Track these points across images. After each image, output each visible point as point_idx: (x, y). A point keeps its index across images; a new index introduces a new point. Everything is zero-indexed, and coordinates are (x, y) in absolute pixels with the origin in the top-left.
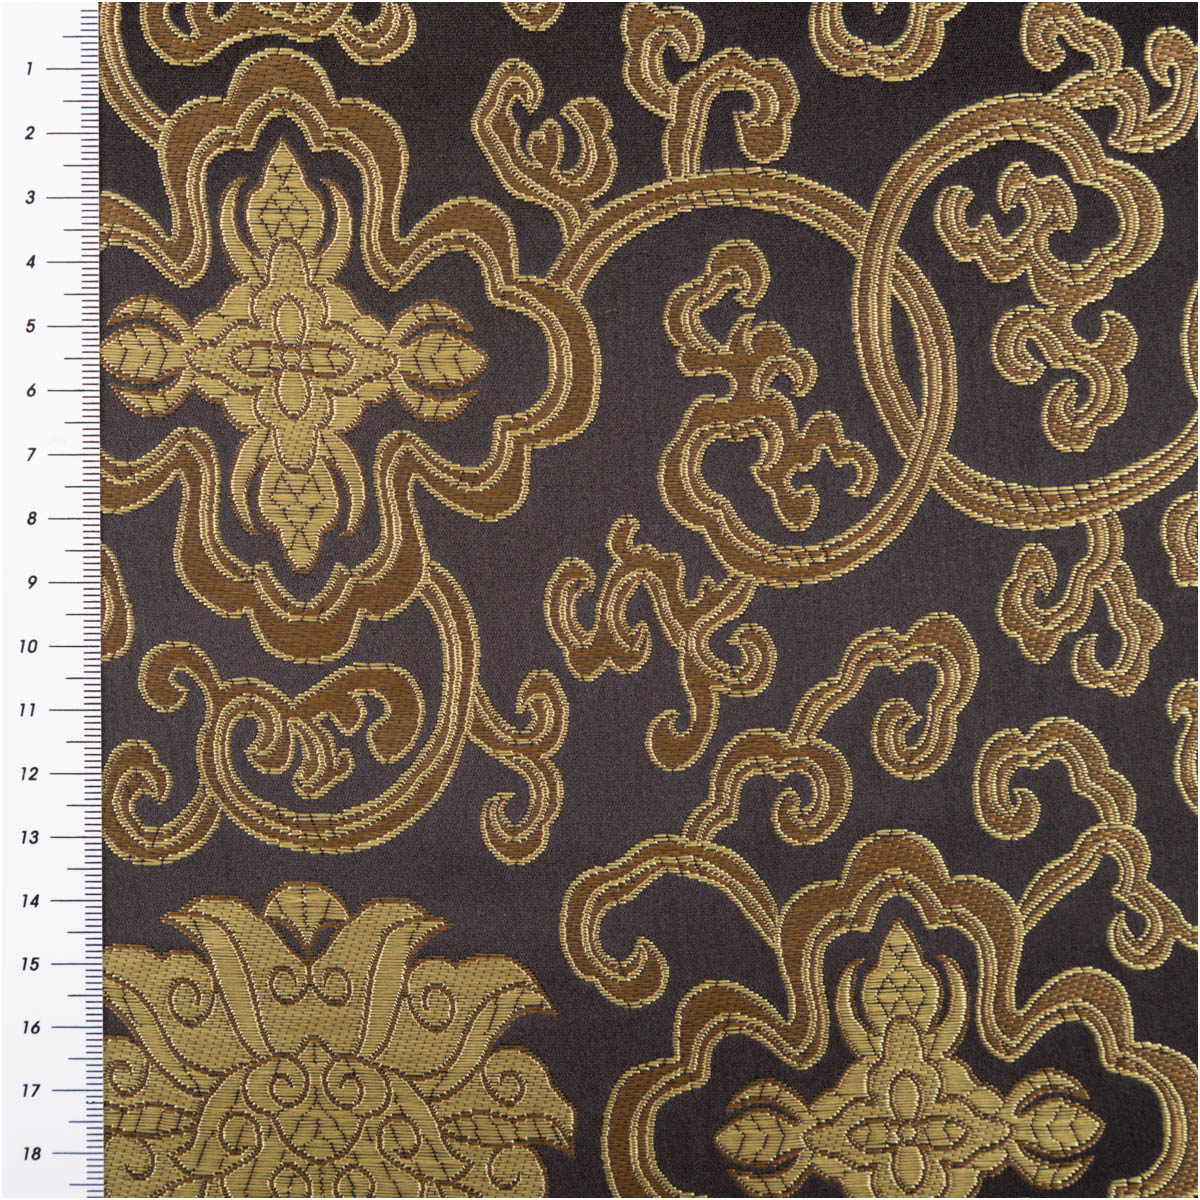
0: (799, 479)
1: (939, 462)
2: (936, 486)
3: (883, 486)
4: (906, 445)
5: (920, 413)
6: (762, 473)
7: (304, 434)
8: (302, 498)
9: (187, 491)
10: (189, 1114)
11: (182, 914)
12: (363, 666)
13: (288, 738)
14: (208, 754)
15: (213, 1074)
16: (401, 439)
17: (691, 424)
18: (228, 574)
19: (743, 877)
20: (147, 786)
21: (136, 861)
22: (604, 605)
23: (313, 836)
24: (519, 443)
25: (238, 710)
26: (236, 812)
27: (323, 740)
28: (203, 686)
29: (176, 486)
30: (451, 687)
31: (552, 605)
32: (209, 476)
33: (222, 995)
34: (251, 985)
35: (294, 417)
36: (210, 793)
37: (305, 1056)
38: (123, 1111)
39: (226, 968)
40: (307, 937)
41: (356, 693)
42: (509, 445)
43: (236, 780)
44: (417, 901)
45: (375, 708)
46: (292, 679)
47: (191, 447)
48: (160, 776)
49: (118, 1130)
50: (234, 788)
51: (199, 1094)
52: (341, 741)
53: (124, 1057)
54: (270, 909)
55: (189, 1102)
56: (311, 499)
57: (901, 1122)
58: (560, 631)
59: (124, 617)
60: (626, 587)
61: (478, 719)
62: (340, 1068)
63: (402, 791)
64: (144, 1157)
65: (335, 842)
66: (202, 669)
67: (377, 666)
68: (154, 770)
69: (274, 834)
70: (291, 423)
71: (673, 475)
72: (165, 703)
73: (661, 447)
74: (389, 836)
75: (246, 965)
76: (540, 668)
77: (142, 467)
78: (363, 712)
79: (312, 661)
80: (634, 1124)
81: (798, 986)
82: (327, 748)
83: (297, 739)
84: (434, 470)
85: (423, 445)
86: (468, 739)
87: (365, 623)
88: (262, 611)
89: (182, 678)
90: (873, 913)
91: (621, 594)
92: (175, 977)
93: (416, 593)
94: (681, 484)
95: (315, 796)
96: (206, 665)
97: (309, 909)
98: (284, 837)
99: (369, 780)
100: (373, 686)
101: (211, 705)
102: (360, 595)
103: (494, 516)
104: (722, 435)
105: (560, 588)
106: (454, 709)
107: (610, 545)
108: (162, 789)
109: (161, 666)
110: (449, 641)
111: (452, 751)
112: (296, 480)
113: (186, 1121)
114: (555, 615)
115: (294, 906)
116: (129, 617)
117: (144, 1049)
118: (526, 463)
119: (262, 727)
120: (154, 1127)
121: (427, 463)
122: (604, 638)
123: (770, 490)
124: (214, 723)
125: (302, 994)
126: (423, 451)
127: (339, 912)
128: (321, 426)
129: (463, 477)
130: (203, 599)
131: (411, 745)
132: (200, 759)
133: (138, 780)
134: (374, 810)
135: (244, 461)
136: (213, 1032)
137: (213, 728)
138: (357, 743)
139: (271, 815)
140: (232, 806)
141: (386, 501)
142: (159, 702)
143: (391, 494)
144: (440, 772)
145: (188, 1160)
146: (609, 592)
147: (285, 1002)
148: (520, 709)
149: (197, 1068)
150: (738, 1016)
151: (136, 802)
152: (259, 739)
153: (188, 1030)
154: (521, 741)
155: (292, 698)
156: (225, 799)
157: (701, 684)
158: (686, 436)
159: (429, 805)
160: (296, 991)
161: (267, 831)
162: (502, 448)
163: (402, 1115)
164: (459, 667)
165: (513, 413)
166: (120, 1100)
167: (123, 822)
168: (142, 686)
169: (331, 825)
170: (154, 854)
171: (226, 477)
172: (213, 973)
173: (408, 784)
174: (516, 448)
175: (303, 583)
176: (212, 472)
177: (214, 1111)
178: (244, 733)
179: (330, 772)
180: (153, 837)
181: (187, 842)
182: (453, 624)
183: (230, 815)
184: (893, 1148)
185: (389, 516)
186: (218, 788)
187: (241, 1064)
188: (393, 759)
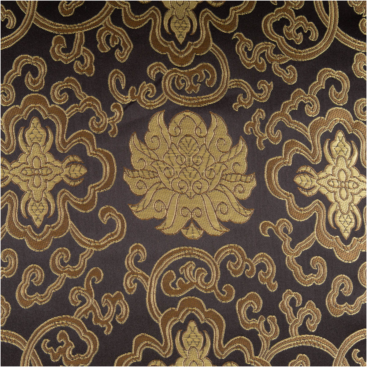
0: (62, 344)
1: (25, 348)
2: (26, 342)
3: (40, 342)
4: (34, 352)
5: (30, 361)
6: (72, 345)
7: (191, 357)
8: (192, 340)
9: (222, 342)
10: (223, 179)
11: (225, 231)
12: (177, 296)
13: (196, 277)
14: (217, 273)
15: (217, 190)
16: (166, 355)
17: (90, 359)
18: (212, 320)
19: (79, 240)
20: (233, 265)
21: (236, 245)
22: (113, 311)
23: (190, 251)
24: (135, 354)
25: (209, 284)
26: (210, 258)
27: (187, 277)
28: (218, 291)
29: (225, 343)
30: (154, 290)
31: (127, 311)
32: (216, 346)
33: (214, 210)
34: (207, 213)
35: (194, 361)
36: (217, 263)
37: (193, 194)
38: (240, 180)
39: (213, 217)
40: (192, 225)
41: (178, 289)
42: (138, 353)
43: (210, 266)
44: (163, 234)
45: (174, 285)
46: (195, 293)
47: (221, 354)
48: (230, 267)
49: (242, 175)
50: (210, 264)
51: (220, 184)
52: (183, 276)
53: (240, 194)
54: (202, 232)
55: (223, 182)
56: (189, 340)
57: (39, 175)
58: (125, 304)
59: (238, 309)
60: (108, 316)
61: (147, 281)
62: (184, 191)
63: (167, 263)
64: (235, 168)
65: (184, 250)
66: (218, 295)
67: (173, 296)
68: (231, 269)
69: (200, 252)
70: (195, 360)
71: (95, 345)
72: (228, 286)
73: (98, 353)
74: (171, 251)
75: (208, 218)
76: (130, 295)
77: (233, 348)
78: (177, 284)
79: (190, 297)
80: (108, 175)
81: (65, 211)
82: (186, 274)
83: (194, 277)
84: (158, 347)
85: (160, 354)
86: (150, 276)
87: (176, 307)
88: (203, 311)
89: (224, 293)
90: (45, 230)
91: (109, 314)
92: (226, 215)
93: (163, 315)
94: (93, 343)
95: (189, 262)
96: (218, 296)
97: (191, 232)
98: (198, 251)
99: (175, 266)
100: (174, 290)
101: (216, 286)
102: (177, 314)
103: (142, 335)
104: (82, 355)
105: (125, 316)
106: (153, 284)
107: (112, 327)
108: (229, 264)
109: (229, 296)
110: (154, 302)
111: (154, 273)
112: (193, 345)
113: (224, 177)
114: (126, 309)
115: (196, 233)
116: (237, 309)
117: (235, 196)
118: (133, 349)
119: (203, 280)
120: (232, 176)
121: (159, 349)
122: (114, 303)
123: (70, 341)
124: (215, 281)
125: (194, 210)
126: (160, 352)
127: (184, 232)
128: (186, 359)
129: (150, 345)
130: (218, 314)
131: (164, 275)
132: (219, 272)
133: (235, 266)
134: (174, 258)
135: (207, 350)
136: (217, 200)
137: (216, 280)
138: (178, 276)
139: (201, 257)
140: (211, 259)
141: (170, 339)
142: (230, 287)
143: (169, 341)
144: (157, 267)
145: (224, 167)
146: (112, 314)
147: (198, 208)
148: (136, 284)
149: (221, 191)
150: (80, 203)
151: (236, 261)
152: (204, 277)
153: (223, 201)
154: (136, 276)
155: (195, 288)
156: (213, 261)
157: (88, 290)
158: (92, 355)
159: (160, 259)
160: (195, 211)
161: (202, 253)
162: (140, 353)
163: (168, 178)
164: (152, 295)
165: (137, 362)
166: (241, 183)
167: (239, 256)
168: (234, 291)
169: (186, 254)
170: (231, 247)
171: (212, 346)
172: (217, 216)
173: (165, 265)
174: (136, 353)
175: (192, 318)
176: (215, 347)
177: (217, 180)
178: (208, 279)
179: (186, 268)
180: (232, 251)
181: (223, 250)
182: (153, 307)
183: (212, 257)
184: (41, 168)
185: (169, 335)
186: (215, 264)
187: (210, 192)
188: (169, 271)
